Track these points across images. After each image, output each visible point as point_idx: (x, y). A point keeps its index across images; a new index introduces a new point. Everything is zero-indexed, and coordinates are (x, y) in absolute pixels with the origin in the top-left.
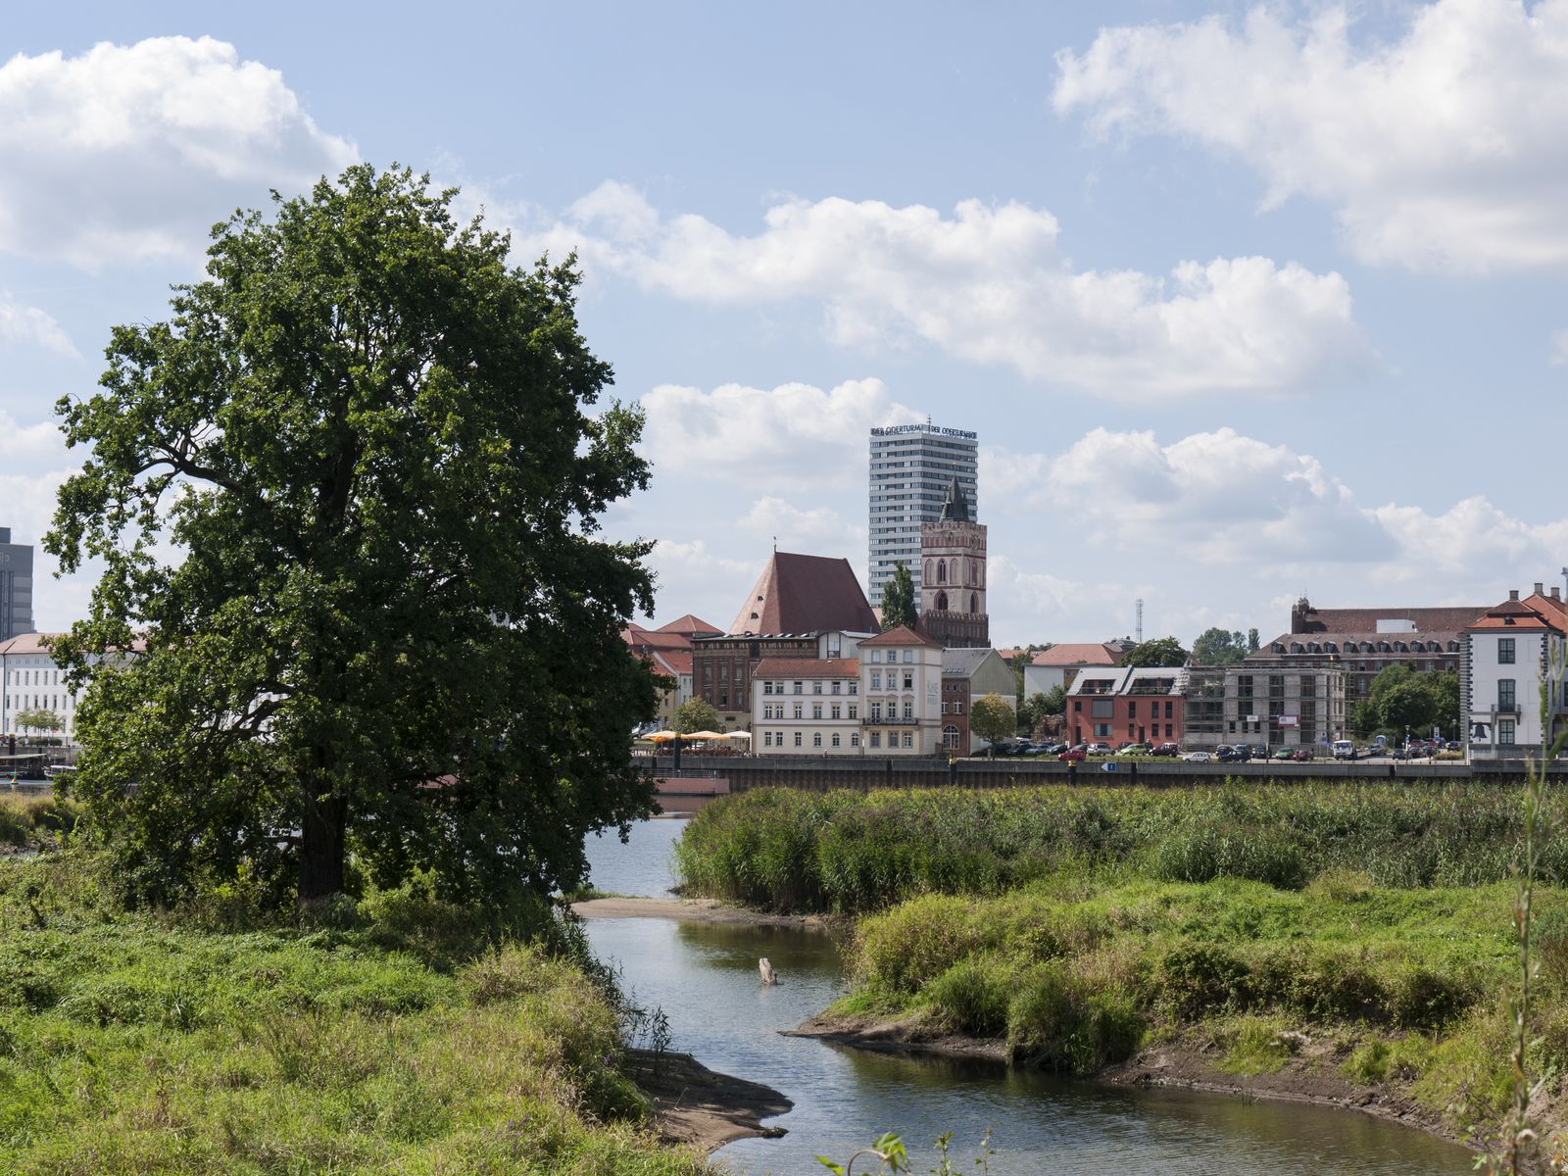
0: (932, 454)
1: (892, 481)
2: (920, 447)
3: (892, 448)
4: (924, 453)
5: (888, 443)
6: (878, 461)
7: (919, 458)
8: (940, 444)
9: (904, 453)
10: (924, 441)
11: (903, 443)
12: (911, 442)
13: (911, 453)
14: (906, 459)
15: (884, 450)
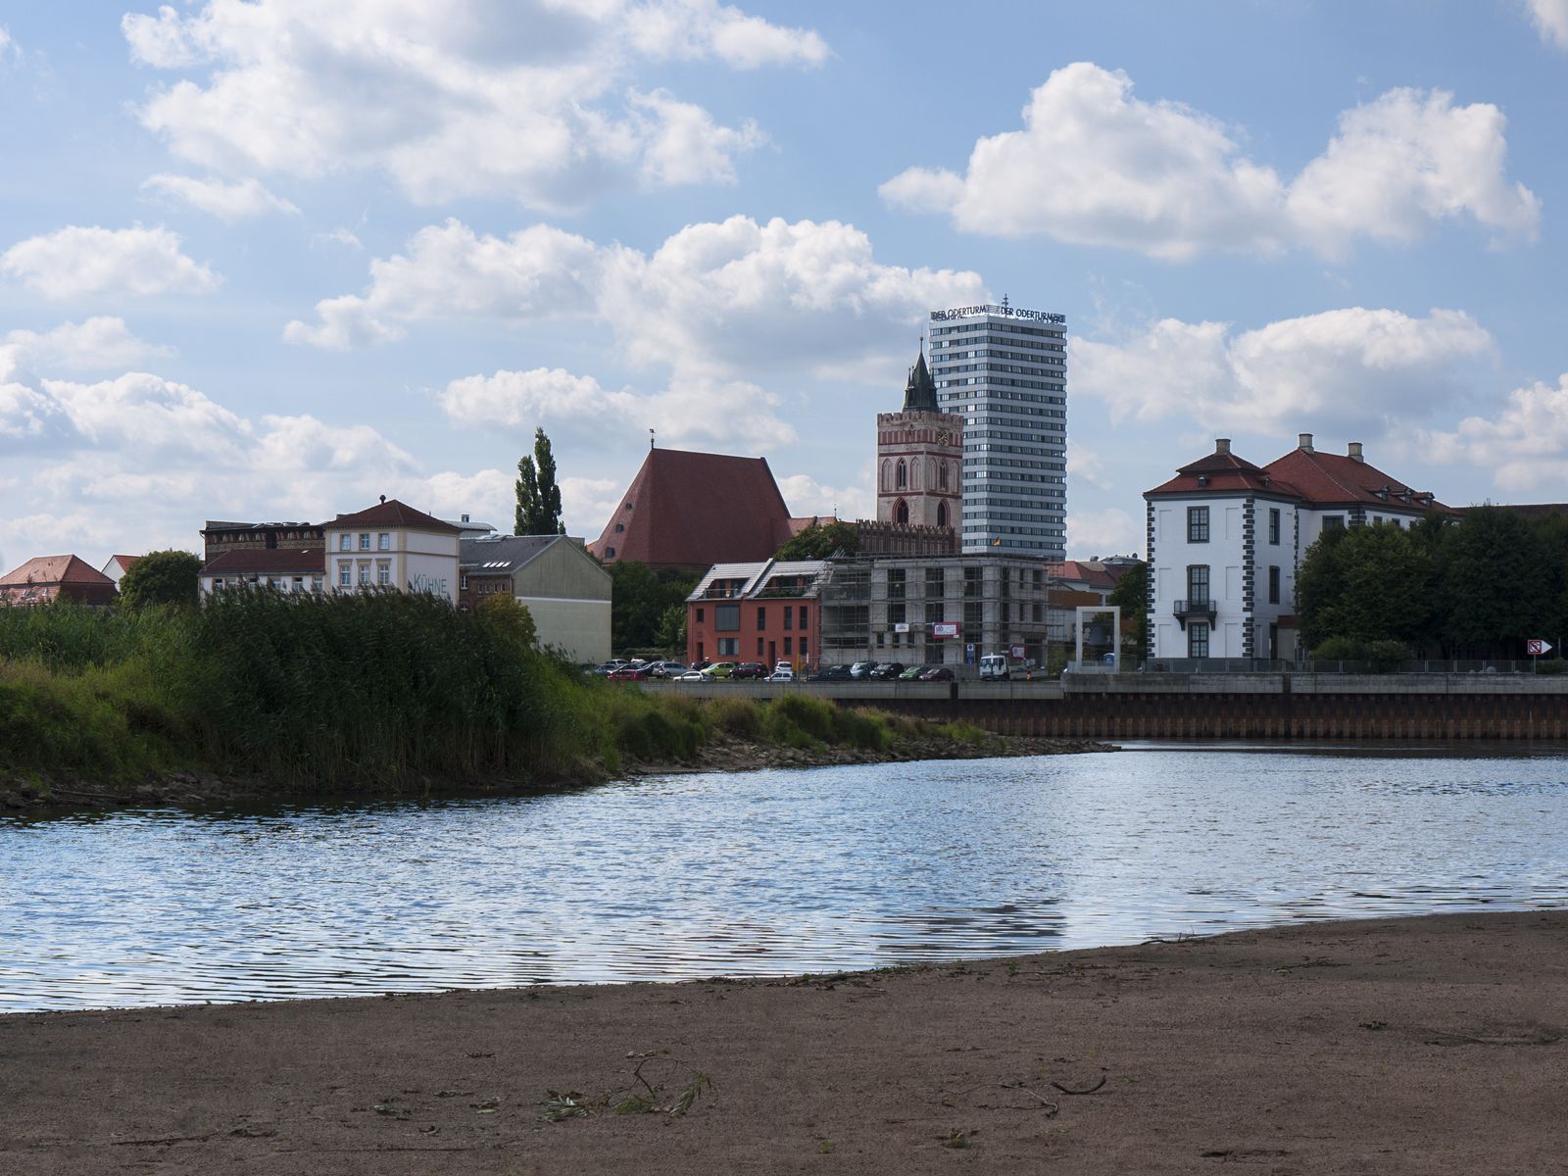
0: (1002, 341)
1: (954, 376)
2: (985, 333)
3: (955, 335)
4: (991, 340)
5: (950, 330)
6: (939, 352)
7: (984, 346)
8: (1013, 329)
9: (967, 341)
10: (991, 325)
11: (967, 328)
12: (976, 327)
13: (976, 340)
14: (970, 348)
15: (945, 340)
